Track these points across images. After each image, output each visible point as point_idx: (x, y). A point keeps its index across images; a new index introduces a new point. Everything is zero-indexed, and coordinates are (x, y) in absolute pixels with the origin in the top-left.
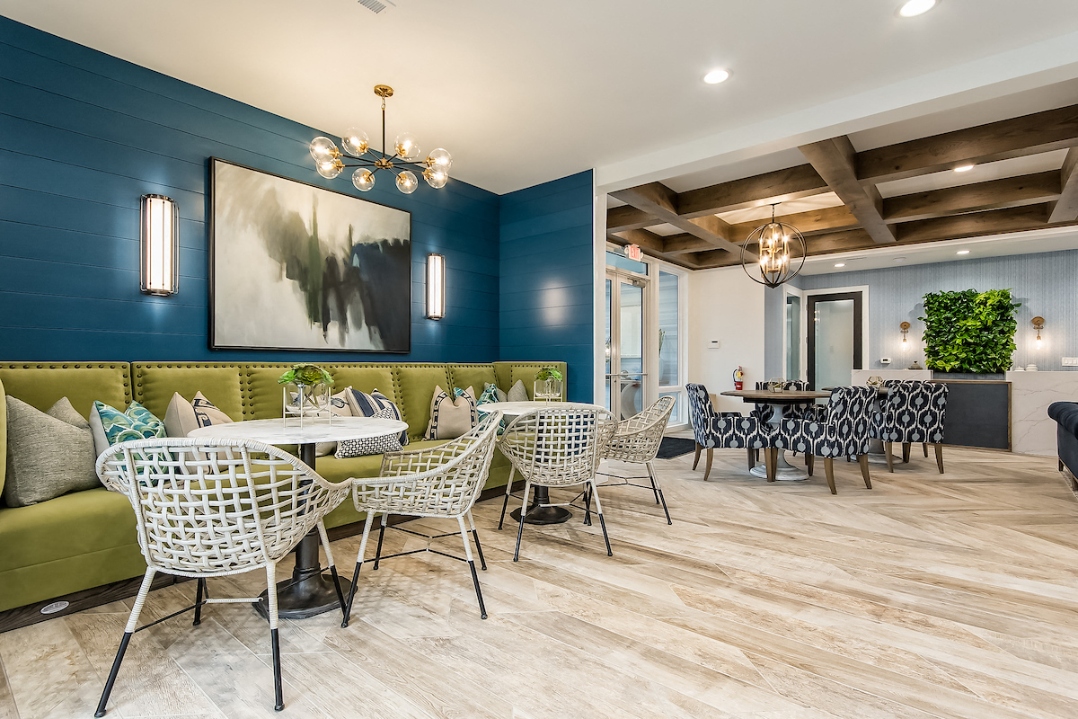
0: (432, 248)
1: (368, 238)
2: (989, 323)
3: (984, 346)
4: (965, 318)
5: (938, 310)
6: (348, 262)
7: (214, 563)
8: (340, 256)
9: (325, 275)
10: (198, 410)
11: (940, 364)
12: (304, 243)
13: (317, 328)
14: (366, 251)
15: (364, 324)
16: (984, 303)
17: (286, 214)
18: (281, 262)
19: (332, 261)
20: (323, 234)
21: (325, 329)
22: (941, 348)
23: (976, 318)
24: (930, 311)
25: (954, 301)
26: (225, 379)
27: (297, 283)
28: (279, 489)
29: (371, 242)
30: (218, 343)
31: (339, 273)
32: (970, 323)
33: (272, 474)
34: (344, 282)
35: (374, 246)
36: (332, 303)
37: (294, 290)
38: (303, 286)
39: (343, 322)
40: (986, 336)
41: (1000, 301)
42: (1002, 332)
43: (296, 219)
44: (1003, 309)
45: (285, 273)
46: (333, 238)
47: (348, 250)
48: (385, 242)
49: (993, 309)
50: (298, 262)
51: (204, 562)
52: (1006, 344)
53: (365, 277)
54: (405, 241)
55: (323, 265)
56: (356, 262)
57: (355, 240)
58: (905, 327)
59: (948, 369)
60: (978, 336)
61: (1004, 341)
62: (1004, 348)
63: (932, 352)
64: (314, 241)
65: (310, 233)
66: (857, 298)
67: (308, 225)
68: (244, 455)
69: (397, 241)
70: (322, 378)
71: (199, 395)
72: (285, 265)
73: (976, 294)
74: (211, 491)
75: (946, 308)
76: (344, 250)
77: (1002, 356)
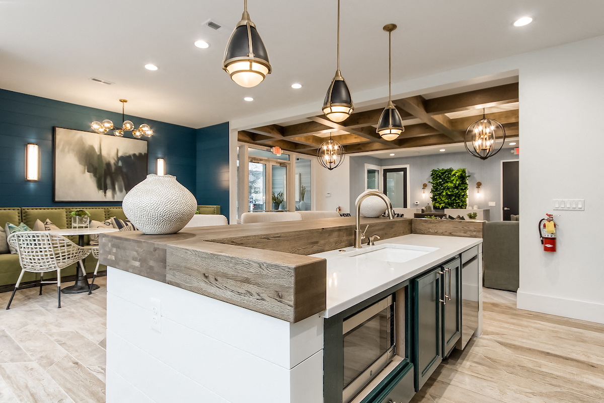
0: (160, 156)
1: (126, 153)
2: (457, 185)
3: (455, 196)
4: (447, 182)
5: (436, 178)
6: (116, 164)
7: (41, 268)
8: (112, 162)
9: (105, 170)
10: (46, 226)
11: (437, 205)
12: (96, 158)
13: (101, 193)
14: (126, 159)
15: (124, 190)
16: (454, 175)
17: (87, 146)
18: (85, 166)
19: (108, 164)
20: (104, 153)
21: (105, 193)
22: (438, 197)
23: (451, 182)
24: (434, 179)
25: (443, 173)
26: (60, 214)
27: (92, 174)
28: (61, 247)
29: (127, 155)
30: (57, 200)
31: (112, 169)
32: (450, 185)
33: (58, 242)
34: (114, 173)
35: (129, 157)
36: (109, 182)
37: (91, 177)
38: (95, 175)
39: (114, 189)
40: (456, 191)
41: (461, 174)
42: (462, 189)
43: (92, 148)
44: (463, 178)
45: (86, 170)
46: (109, 154)
47: (116, 159)
48: (134, 155)
49: (459, 178)
50: (93, 166)
51: (39, 267)
52: (464, 195)
53: (125, 170)
54: (145, 153)
55: (104, 166)
56: (120, 164)
57: (120, 154)
58: (425, 186)
59: (440, 207)
60: (452, 191)
61: (463, 194)
62: (463, 197)
63: (434, 199)
64: (100, 156)
65: (98, 153)
66: (404, 170)
67: (97, 150)
68: (49, 236)
69: (140, 154)
70: (85, 214)
71: (48, 220)
72: (86, 167)
73: (453, 170)
74: (40, 246)
75: (440, 177)
76: (114, 159)
77: (462, 201)
